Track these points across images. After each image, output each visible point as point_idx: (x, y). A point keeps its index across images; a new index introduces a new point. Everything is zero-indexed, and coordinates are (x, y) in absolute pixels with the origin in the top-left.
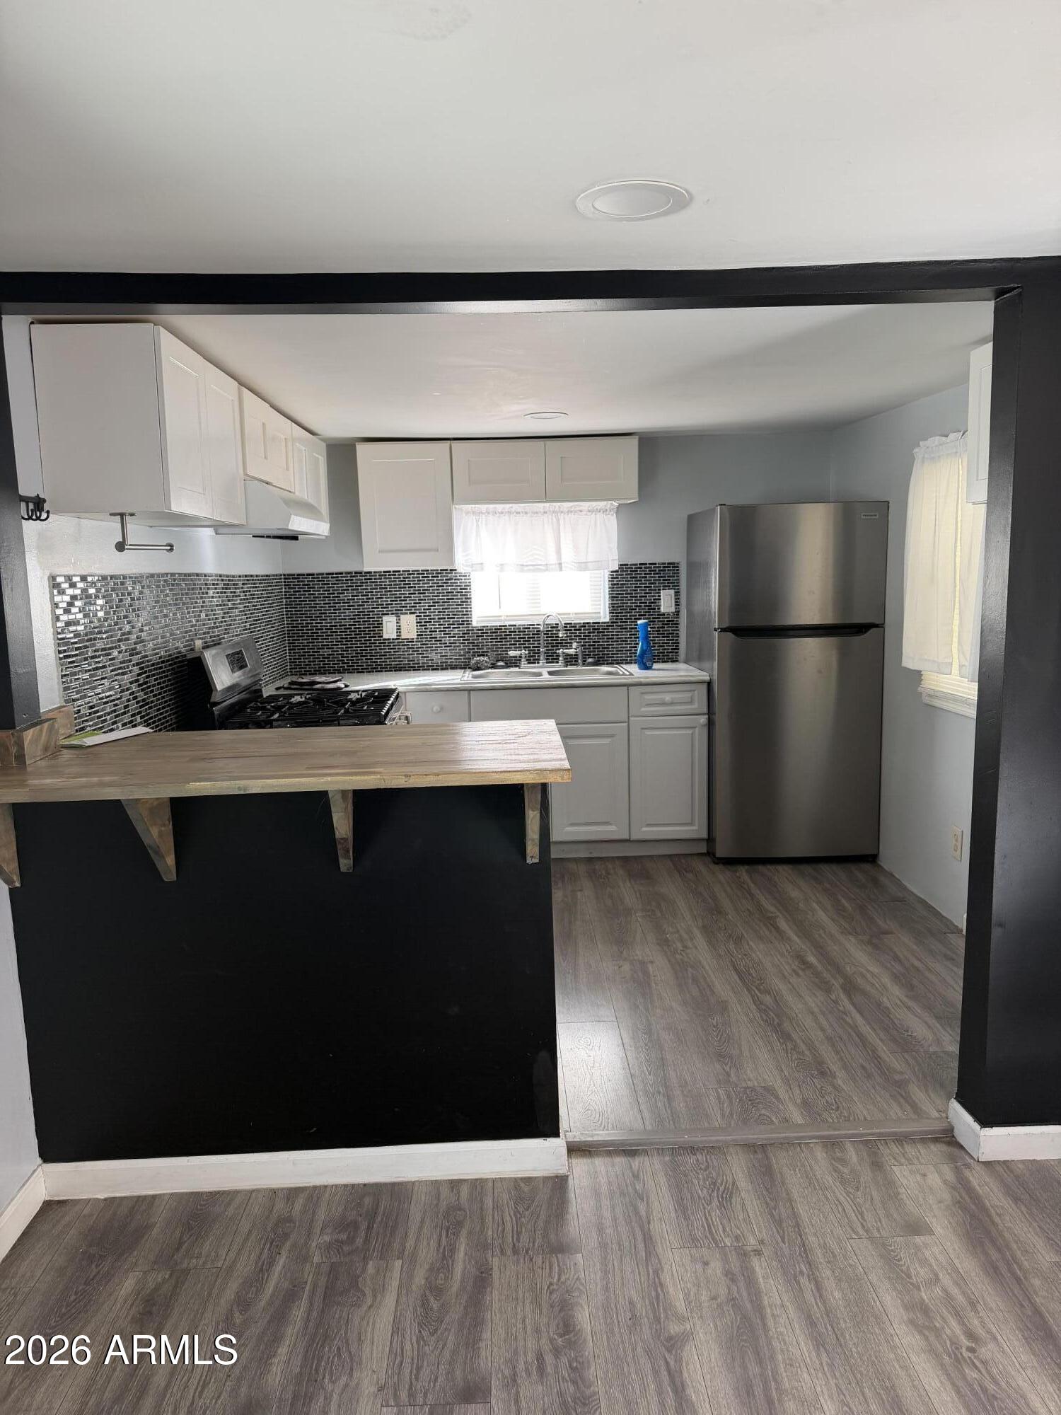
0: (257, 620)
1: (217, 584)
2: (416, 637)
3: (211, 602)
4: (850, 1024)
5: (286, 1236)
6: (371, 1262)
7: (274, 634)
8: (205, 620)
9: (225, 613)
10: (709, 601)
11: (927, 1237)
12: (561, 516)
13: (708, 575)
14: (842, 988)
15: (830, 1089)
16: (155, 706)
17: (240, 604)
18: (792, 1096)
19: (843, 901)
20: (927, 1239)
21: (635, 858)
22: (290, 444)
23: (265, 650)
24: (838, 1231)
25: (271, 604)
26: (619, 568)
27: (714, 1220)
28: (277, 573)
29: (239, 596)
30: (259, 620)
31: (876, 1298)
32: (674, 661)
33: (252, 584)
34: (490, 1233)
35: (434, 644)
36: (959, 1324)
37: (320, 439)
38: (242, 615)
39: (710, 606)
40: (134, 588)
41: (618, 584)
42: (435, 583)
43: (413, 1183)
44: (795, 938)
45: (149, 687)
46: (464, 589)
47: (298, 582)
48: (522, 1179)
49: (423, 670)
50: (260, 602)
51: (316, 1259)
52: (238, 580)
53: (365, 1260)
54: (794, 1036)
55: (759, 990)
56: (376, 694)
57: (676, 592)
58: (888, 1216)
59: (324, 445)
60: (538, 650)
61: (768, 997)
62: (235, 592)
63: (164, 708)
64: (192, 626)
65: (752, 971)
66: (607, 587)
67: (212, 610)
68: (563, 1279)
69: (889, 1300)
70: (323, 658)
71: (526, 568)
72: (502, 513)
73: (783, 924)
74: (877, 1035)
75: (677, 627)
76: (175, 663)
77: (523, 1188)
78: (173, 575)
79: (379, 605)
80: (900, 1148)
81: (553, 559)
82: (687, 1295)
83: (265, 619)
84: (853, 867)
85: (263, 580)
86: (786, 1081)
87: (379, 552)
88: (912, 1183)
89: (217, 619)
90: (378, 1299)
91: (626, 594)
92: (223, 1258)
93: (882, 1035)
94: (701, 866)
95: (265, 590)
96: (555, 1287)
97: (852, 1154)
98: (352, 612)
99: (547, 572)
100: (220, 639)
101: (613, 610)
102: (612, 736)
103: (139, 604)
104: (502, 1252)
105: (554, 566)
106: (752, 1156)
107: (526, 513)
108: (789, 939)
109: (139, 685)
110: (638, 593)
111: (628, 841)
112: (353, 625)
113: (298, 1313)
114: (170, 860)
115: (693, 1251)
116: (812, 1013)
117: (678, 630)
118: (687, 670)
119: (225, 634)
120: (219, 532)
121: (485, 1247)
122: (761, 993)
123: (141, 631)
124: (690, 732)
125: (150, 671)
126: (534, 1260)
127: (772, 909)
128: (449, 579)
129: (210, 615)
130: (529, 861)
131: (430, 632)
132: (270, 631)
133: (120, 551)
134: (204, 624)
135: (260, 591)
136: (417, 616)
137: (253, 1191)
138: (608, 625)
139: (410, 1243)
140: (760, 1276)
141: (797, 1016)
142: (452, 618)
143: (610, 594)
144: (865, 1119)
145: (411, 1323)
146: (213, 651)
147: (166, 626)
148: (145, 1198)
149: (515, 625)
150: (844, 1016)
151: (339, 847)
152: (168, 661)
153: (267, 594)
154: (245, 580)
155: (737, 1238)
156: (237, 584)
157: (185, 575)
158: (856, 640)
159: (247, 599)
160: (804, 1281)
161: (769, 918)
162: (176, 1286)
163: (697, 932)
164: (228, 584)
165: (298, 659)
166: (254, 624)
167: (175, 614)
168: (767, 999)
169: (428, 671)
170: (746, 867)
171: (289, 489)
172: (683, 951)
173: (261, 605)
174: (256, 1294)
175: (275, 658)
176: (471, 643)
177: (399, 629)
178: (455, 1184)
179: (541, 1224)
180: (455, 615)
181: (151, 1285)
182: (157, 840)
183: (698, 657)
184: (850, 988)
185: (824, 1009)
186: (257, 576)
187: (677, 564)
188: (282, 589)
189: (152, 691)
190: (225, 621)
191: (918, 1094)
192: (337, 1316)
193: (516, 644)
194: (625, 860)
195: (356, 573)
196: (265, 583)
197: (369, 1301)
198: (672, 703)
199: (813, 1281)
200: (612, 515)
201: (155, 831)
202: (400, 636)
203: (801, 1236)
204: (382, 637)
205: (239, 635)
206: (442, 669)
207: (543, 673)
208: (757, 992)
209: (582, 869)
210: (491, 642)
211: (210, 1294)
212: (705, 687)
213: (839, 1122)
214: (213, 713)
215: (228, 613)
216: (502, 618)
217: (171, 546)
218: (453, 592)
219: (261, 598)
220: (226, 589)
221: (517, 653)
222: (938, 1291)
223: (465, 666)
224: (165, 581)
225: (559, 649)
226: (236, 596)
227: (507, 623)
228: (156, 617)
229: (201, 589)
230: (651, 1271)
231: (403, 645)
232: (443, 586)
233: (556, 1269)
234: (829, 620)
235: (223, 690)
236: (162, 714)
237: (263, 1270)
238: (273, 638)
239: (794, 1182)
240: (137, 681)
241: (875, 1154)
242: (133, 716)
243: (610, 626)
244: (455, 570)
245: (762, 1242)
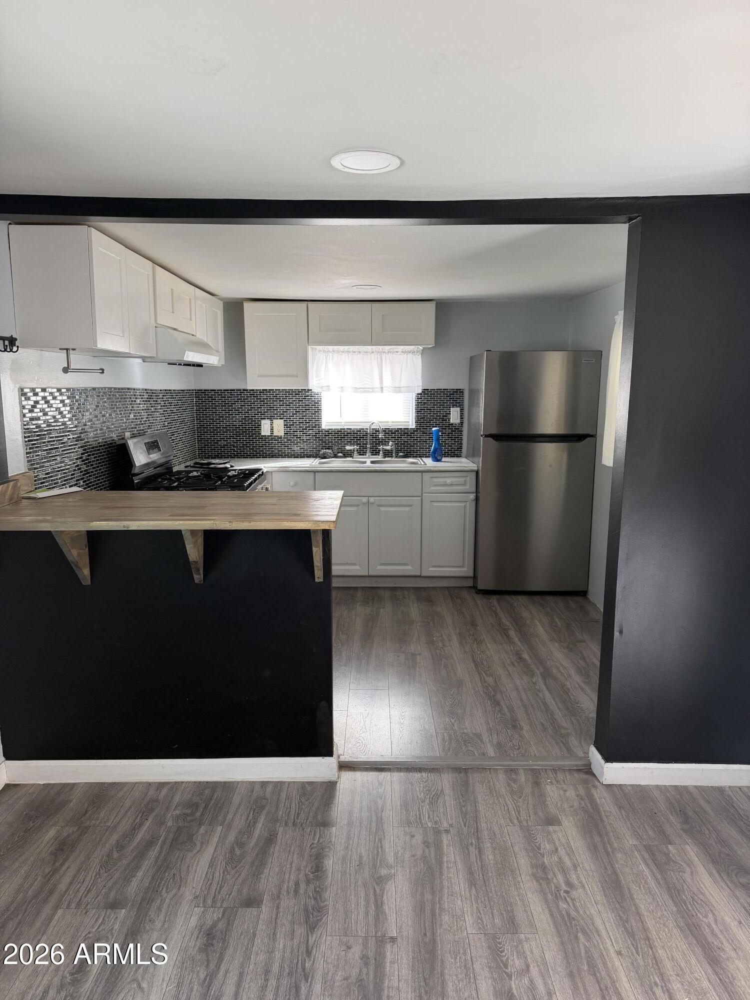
0: (173, 420)
1: (143, 395)
2: (283, 435)
3: (138, 407)
4: (540, 698)
5: (153, 810)
6: (203, 827)
7: (187, 430)
8: (133, 419)
9: (148, 415)
10: (479, 416)
11: (556, 827)
12: (384, 356)
13: (478, 399)
14: (541, 674)
15: (516, 736)
16: (94, 475)
17: (160, 409)
18: (491, 740)
19: (557, 620)
20: (556, 828)
21: (424, 588)
22: (193, 301)
23: (179, 441)
24: (502, 821)
25: (185, 409)
26: (422, 392)
27: (424, 811)
28: (191, 388)
29: (160, 404)
30: (175, 420)
31: (515, 860)
32: (459, 456)
33: (170, 395)
34: (281, 813)
35: (295, 440)
36: (563, 877)
37: (219, 299)
38: (162, 417)
39: (479, 420)
40: (80, 397)
41: (422, 403)
42: (297, 399)
43: (238, 782)
44: (519, 643)
45: (89, 462)
46: (317, 403)
47: (205, 395)
48: (307, 782)
49: (288, 457)
50: (176, 408)
51: (170, 824)
52: (160, 393)
53: (200, 824)
54: (502, 703)
55: (486, 674)
56: (247, 472)
57: (461, 409)
58: (536, 814)
59: (220, 304)
60: (366, 446)
61: (491, 678)
62: (156, 401)
63: (100, 476)
64: (123, 423)
65: (485, 662)
66: (414, 404)
67: (139, 413)
68: (321, 841)
69: (523, 862)
70: (221, 447)
71: (359, 390)
72: (343, 352)
73: (512, 633)
74: (557, 704)
75: (461, 433)
76: (110, 447)
77: (306, 789)
78: (111, 388)
79: (259, 412)
80: (554, 774)
81: (377, 384)
82: (396, 854)
83: (179, 419)
84: (569, 598)
85: (179, 393)
86: (490, 730)
87: (258, 376)
88: (556, 795)
89: (142, 418)
90: (204, 848)
91: (427, 409)
92: (112, 821)
93: (560, 705)
94: (466, 594)
95: (180, 400)
96: (315, 845)
97: (522, 777)
98: (241, 417)
99: (373, 393)
100: (145, 432)
101: (418, 420)
102: (410, 506)
103: (84, 408)
104: (286, 824)
105: (378, 390)
106: (457, 775)
107: (360, 352)
108: (514, 643)
109: (83, 461)
110: (435, 409)
111: (420, 576)
112: (241, 425)
113: (153, 854)
114: (86, 571)
115: (407, 829)
116: (517, 690)
117: (462, 435)
118: (467, 463)
119: (148, 429)
120: (146, 360)
121: (276, 821)
122: (487, 676)
123: (85, 425)
124: (463, 504)
125: (91, 451)
126: (305, 830)
127: (507, 623)
128: (307, 396)
129: (138, 416)
130: (317, 580)
131: (293, 431)
132: (184, 428)
133: (64, 372)
134: (132, 422)
135: (176, 400)
136: (284, 421)
137: (136, 783)
138: (414, 431)
139: (230, 817)
140: (445, 845)
141: (507, 690)
142: (308, 423)
143: (416, 409)
144: (535, 755)
145: (221, 862)
146: (135, 440)
147: (104, 422)
148: (69, 784)
149: (351, 429)
150: (538, 693)
151: (192, 566)
152: (104, 445)
153: (181, 402)
154: (164, 393)
155: (436, 823)
156: (158, 396)
157: (119, 389)
158: (579, 445)
159: (166, 406)
160: (472, 849)
161: (505, 629)
162: (80, 835)
163: (454, 637)
164: (151, 396)
165: (204, 447)
166: (170, 423)
167: (110, 415)
168: (490, 680)
169: (291, 458)
170: (498, 596)
171: (193, 333)
172: (442, 648)
173: (177, 410)
174: (128, 842)
175: (187, 446)
176: (321, 440)
177: (272, 429)
178: (264, 784)
179: (314, 809)
180: (310, 421)
181: (65, 834)
182: (76, 558)
183: (472, 455)
184: (547, 674)
185: (526, 687)
186: (174, 390)
187: (463, 390)
188: (193, 399)
189: (92, 465)
190: (149, 420)
191: (573, 741)
192: (176, 857)
193: (351, 442)
194: (418, 589)
195: (244, 390)
196: (180, 395)
197: (198, 849)
198: (451, 485)
199: (478, 850)
200: (419, 355)
201: (75, 552)
202: (273, 434)
203: (477, 823)
204: (260, 434)
205: (159, 430)
206: (301, 457)
207: (368, 461)
208: (484, 674)
209: (387, 594)
210: (335, 440)
211: (100, 841)
212: (474, 474)
213: (518, 757)
214: (133, 481)
215: (151, 415)
216: (343, 424)
217: (103, 370)
218: (309, 405)
219: (177, 405)
220: (150, 398)
221: (352, 448)
222: (556, 858)
223: (316, 456)
224: (104, 393)
225: (380, 446)
226: (158, 404)
227: (346, 427)
228: (96, 417)
229: (131, 398)
230: (377, 839)
231: (275, 440)
232: (302, 401)
233: (318, 836)
234: (562, 431)
235: (139, 466)
236: (99, 480)
237: (135, 829)
238: (186, 432)
239: (480, 791)
240: (81, 458)
241: (537, 777)
242: (77, 480)
243: (415, 431)
244: (311, 390)
245: (451, 825)
